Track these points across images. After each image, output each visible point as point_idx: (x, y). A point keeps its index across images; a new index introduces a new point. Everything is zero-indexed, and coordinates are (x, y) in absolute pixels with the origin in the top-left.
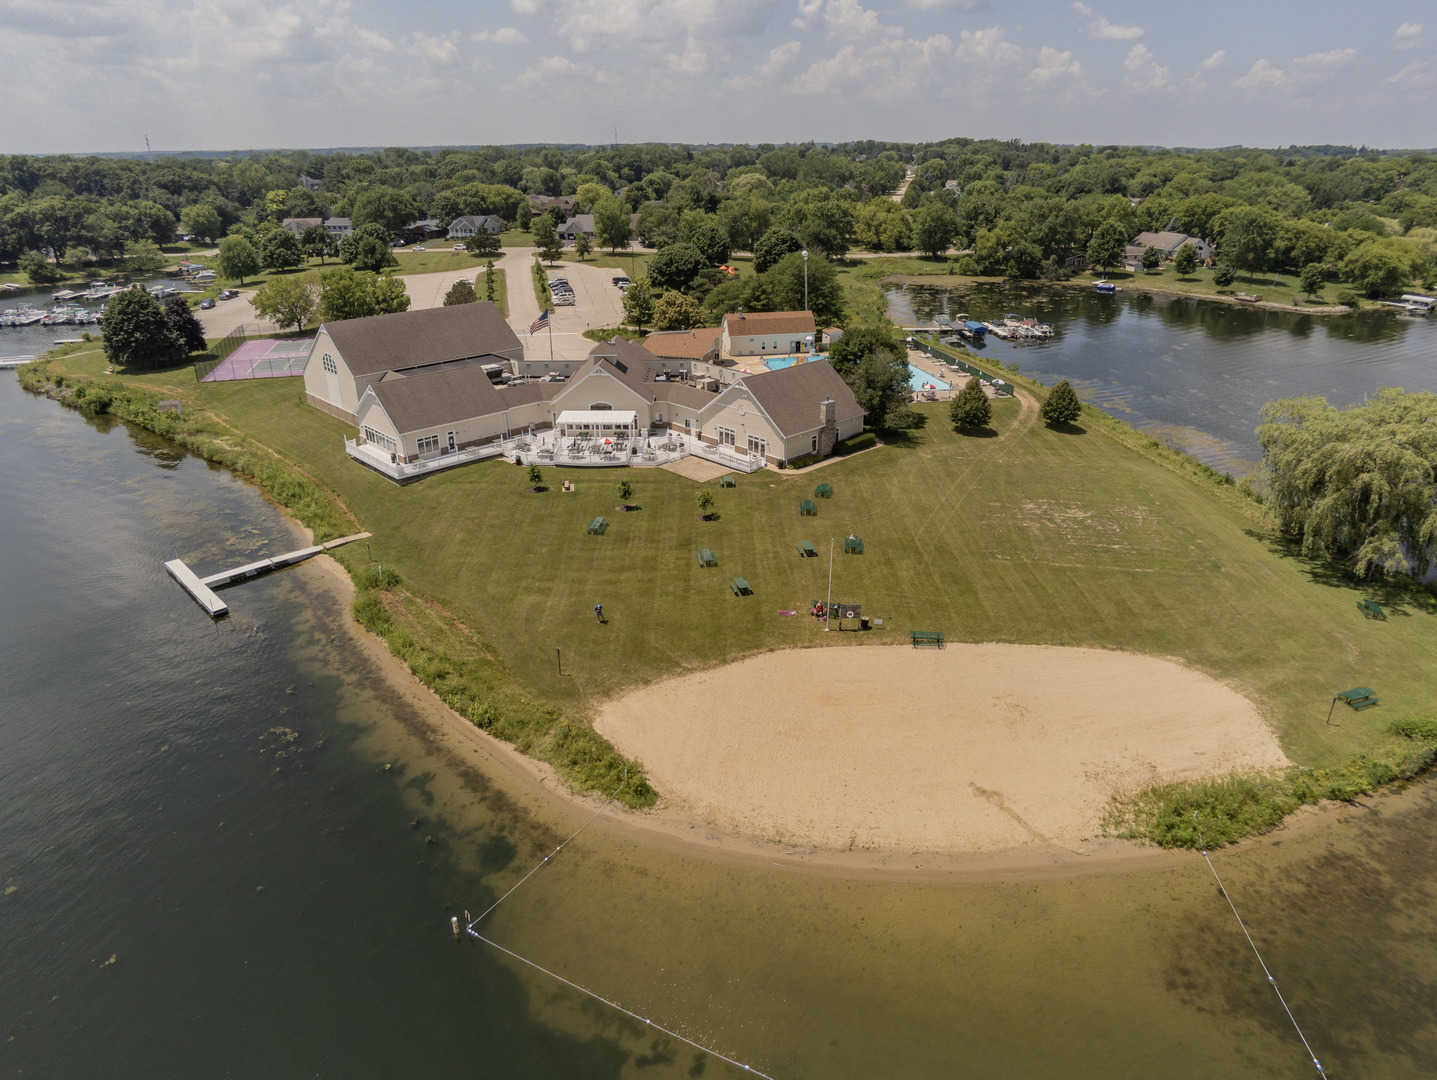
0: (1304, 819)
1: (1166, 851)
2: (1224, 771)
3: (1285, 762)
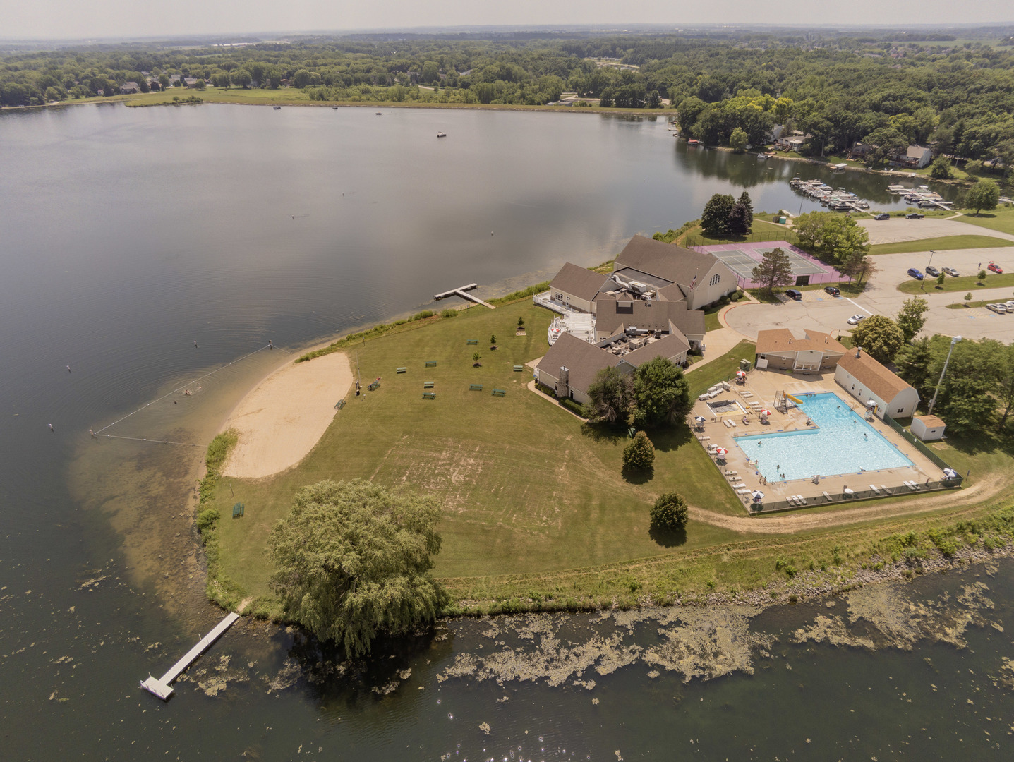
0: (203, 471)
1: (214, 438)
2: (233, 458)
3: (224, 475)
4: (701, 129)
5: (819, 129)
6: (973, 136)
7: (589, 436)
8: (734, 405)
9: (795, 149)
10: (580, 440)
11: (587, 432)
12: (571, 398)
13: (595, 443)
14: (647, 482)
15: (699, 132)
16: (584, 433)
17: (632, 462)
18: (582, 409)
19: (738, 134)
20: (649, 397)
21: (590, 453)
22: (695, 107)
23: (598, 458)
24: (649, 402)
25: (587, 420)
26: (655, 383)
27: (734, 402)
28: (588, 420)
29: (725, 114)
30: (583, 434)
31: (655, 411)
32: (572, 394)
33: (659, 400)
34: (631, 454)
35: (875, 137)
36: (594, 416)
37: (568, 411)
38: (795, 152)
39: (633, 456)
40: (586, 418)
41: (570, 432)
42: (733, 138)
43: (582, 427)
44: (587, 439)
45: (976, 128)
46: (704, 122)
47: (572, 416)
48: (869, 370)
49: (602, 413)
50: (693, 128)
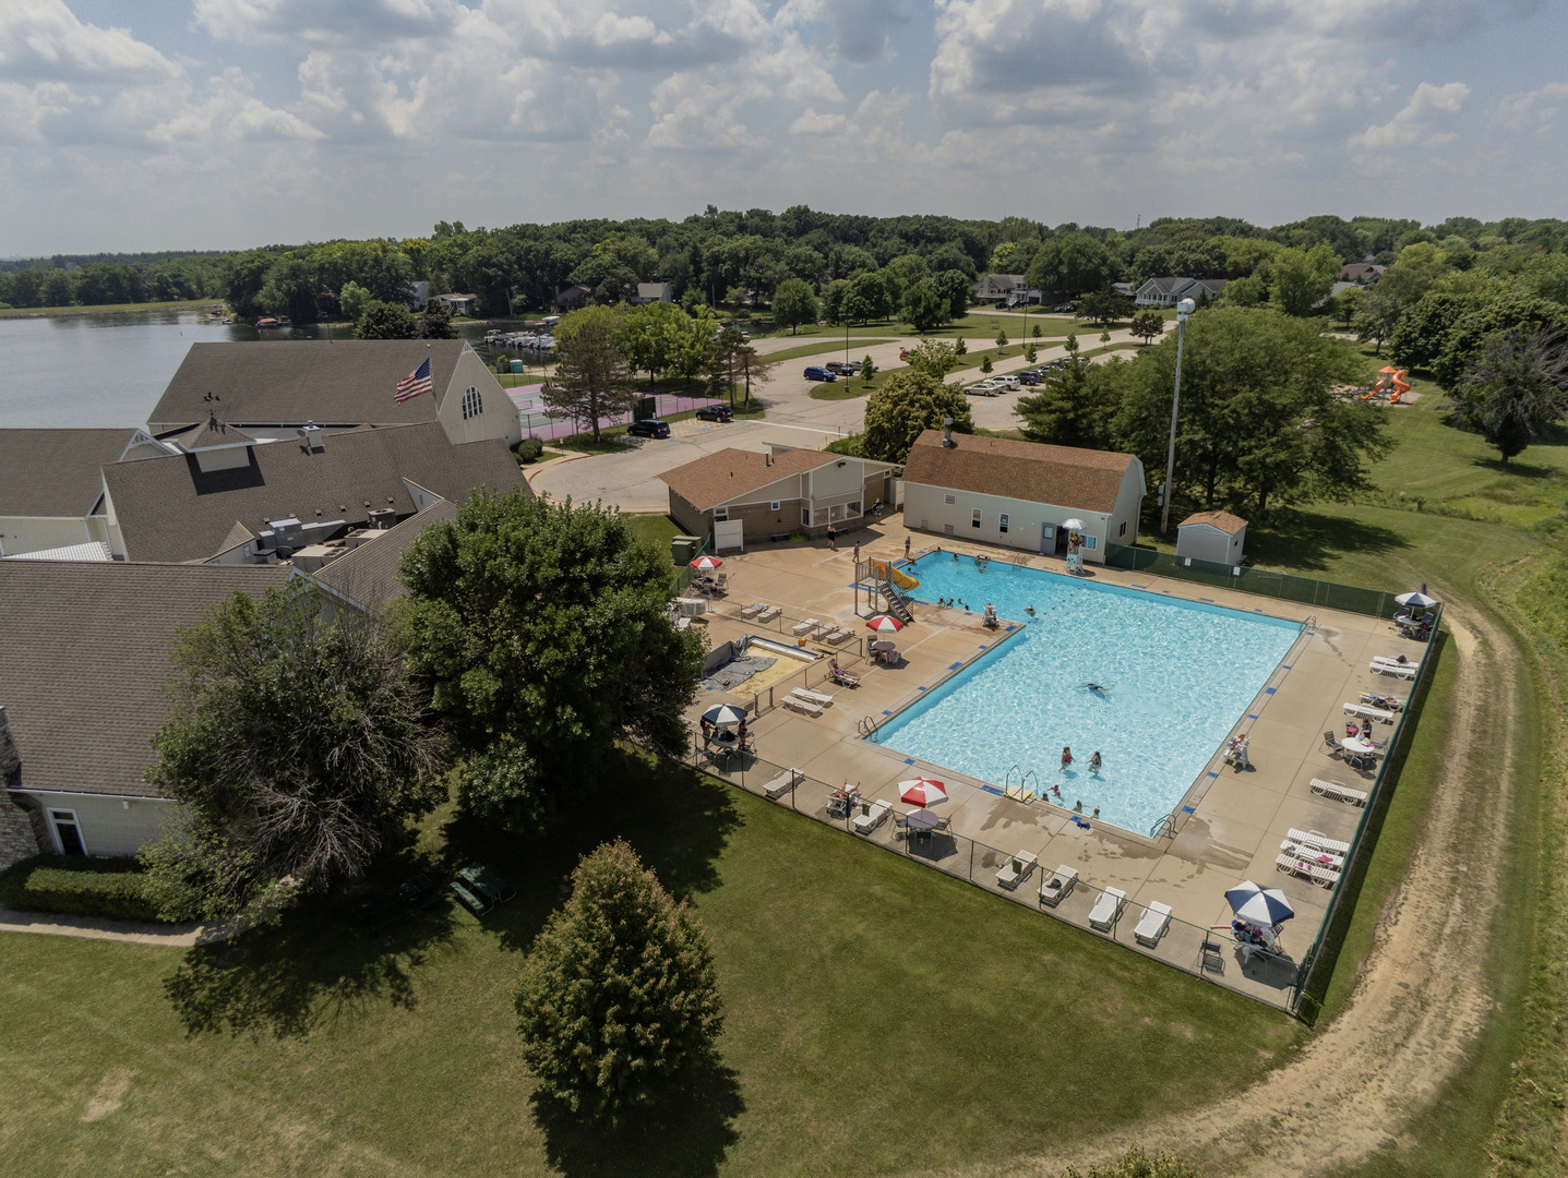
4: (278, 294)
5: (494, 265)
6: (716, 260)
7: (240, 1022)
8: (752, 652)
9: (463, 310)
10: (196, 1076)
11: (222, 997)
12: (72, 854)
13: (290, 1043)
14: (731, 1138)
15: (275, 299)
16: (200, 1018)
17: (618, 1068)
18: (149, 886)
19: (352, 294)
20: (515, 673)
21: (294, 1131)
22: (252, 262)
23: (358, 1134)
24: (532, 696)
25: (188, 940)
26: (522, 595)
27: (748, 644)
28: (198, 932)
29: (316, 265)
30: (195, 1026)
31: (577, 729)
32: (69, 834)
33: (577, 667)
34: (598, 1021)
35: (587, 269)
36: (242, 891)
37: (69, 931)
38: (462, 315)
39: (610, 1030)
40: (185, 925)
41: (111, 1053)
42: (346, 302)
43: (179, 989)
44: (236, 1049)
45: (716, 248)
46: (279, 280)
47: (97, 952)
48: (1004, 459)
49: (280, 854)
50: (261, 297)
